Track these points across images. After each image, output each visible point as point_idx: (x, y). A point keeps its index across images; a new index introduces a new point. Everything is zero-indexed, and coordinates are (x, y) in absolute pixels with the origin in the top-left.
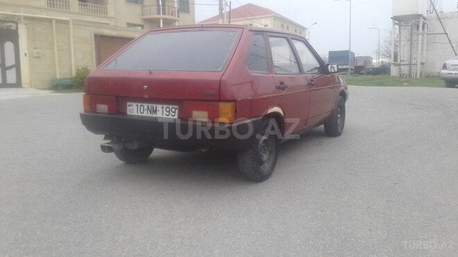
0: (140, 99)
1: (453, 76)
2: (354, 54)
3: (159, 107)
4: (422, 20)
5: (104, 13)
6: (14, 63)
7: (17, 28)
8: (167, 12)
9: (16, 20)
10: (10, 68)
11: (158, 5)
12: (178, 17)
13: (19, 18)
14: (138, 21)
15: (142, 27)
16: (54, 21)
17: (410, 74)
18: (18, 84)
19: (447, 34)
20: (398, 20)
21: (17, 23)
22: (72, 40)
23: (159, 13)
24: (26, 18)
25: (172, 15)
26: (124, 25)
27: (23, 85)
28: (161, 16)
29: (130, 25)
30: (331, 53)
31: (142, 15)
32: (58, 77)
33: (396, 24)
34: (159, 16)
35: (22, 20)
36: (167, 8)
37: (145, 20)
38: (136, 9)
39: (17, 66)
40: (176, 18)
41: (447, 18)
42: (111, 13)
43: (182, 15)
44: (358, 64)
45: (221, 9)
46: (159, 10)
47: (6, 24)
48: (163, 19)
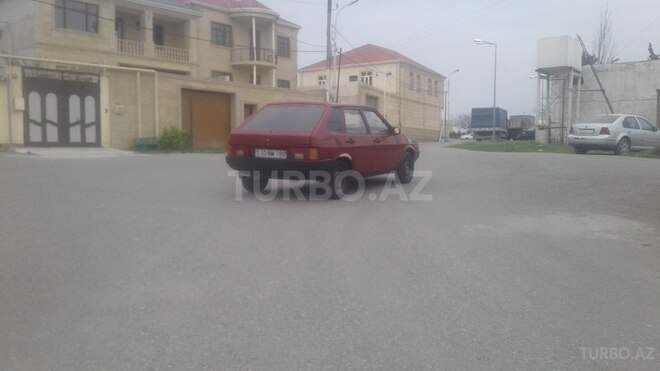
0: (263, 147)
1: (581, 141)
2: (506, 112)
3: (275, 152)
4: (573, 73)
5: (185, 57)
6: (93, 120)
7: (99, 81)
8: (262, 58)
9: (97, 71)
10: (90, 125)
11: (251, 48)
12: (276, 63)
13: (101, 69)
14: (225, 68)
15: (230, 75)
16: (139, 74)
17: (562, 139)
18: (97, 144)
19: (603, 91)
20: (546, 73)
21: (99, 76)
22: (157, 93)
23: (252, 59)
24: (108, 70)
25: (268, 61)
26: (208, 74)
27: (103, 144)
28: (255, 62)
29: (216, 74)
30: (474, 110)
31: (231, 60)
32: (140, 137)
33: (542, 77)
34: (251, 63)
35: (104, 72)
36: (262, 52)
37: (234, 67)
38: (224, 53)
39: (97, 123)
40: (273, 64)
41: (607, 70)
42: (193, 58)
43: (280, 60)
44: (514, 126)
45: (329, 51)
46: (252, 54)
47: (83, 77)
48: (257, 66)
